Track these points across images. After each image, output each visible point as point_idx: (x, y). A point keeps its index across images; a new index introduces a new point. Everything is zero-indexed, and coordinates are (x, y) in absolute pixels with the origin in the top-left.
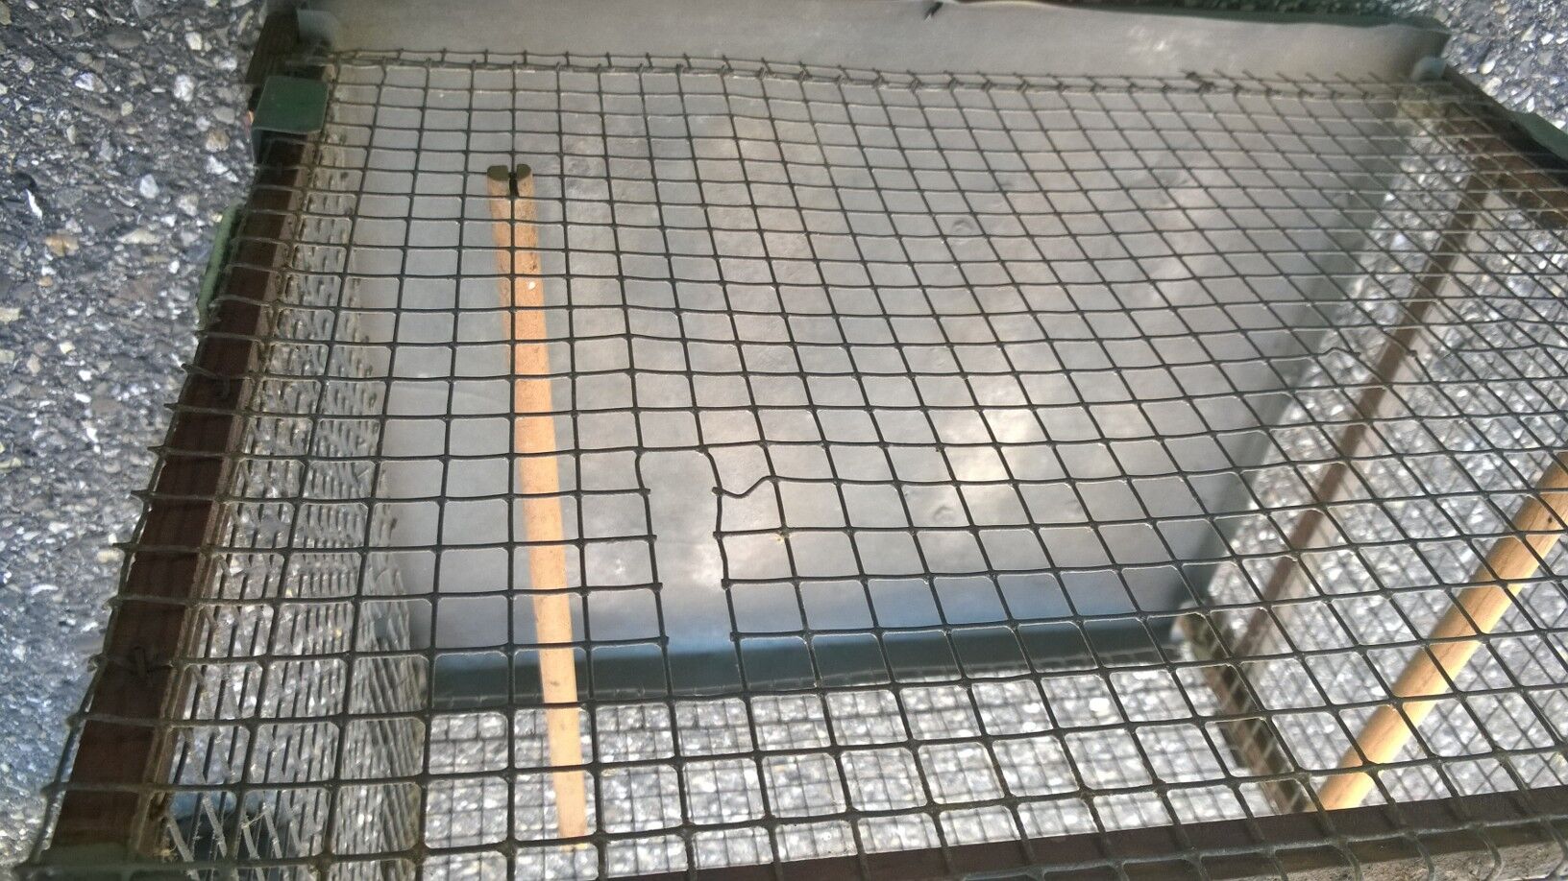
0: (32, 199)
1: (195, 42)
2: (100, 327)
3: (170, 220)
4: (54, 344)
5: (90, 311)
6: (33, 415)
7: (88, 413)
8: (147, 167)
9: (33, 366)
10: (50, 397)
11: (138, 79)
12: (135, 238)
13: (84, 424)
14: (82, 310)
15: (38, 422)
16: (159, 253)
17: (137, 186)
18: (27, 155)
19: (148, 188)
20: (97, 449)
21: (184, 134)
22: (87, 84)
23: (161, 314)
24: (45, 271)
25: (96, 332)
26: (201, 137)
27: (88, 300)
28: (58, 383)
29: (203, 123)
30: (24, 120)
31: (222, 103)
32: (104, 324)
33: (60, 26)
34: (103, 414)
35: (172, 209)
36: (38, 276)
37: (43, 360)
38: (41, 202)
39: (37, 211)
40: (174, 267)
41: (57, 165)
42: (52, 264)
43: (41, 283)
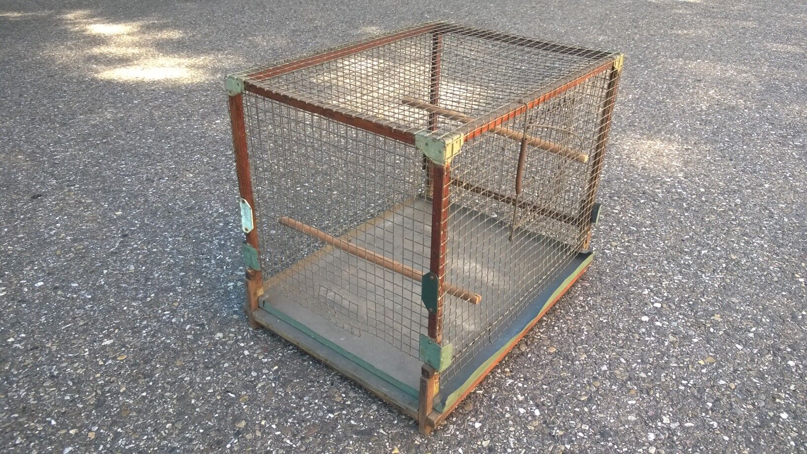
0: (230, 394)
1: (242, 345)
2: (267, 411)
3: (264, 377)
4: (260, 424)
5: (262, 409)
6: (269, 448)
7: (283, 436)
8: (250, 370)
9: (258, 434)
10: (269, 439)
11: (236, 358)
12: (260, 385)
13: (284, 440)
14: (260, 410)
15: (271, 449)
16: (267, 385)
17: (251, 375)
18: (223, 386)
19: (254, 374)
20: (294, 446)
21: (253, 360)
22: (226, 365)
23: (280, 397)
24: (244, 407)
25: (268, 413)
26: (257, 358)
27: (259, 406)
28: (269, 434)
29: (255, 355)
30: (217, 380)
31: (256, 350)
32: (269, 409)
33: (214, 360)
34: (287, 434)
35: (263, 374)
36: (244, 410)
37: (260, 430)
38: (232, 393)
39: (233, 395)
40: (273, 385)
41: (231, 383)
42: (245, 404)
43: (245, 411)
